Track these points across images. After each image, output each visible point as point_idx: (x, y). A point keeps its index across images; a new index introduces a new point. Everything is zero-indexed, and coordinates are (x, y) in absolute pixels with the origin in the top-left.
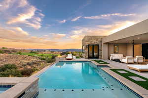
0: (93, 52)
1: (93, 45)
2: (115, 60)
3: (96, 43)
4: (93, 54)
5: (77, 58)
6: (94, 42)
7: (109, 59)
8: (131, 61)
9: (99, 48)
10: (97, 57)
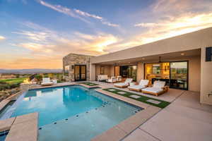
0: (80, 74)
1: (80, 66)
2: (102, 81)
3: (83, 64)
4: (80, 76)
5: (58, 82)
6: (81, 62)
7: (96, 80)
8: (115, 81)
9: (87, 69)
10: (85, 80)
